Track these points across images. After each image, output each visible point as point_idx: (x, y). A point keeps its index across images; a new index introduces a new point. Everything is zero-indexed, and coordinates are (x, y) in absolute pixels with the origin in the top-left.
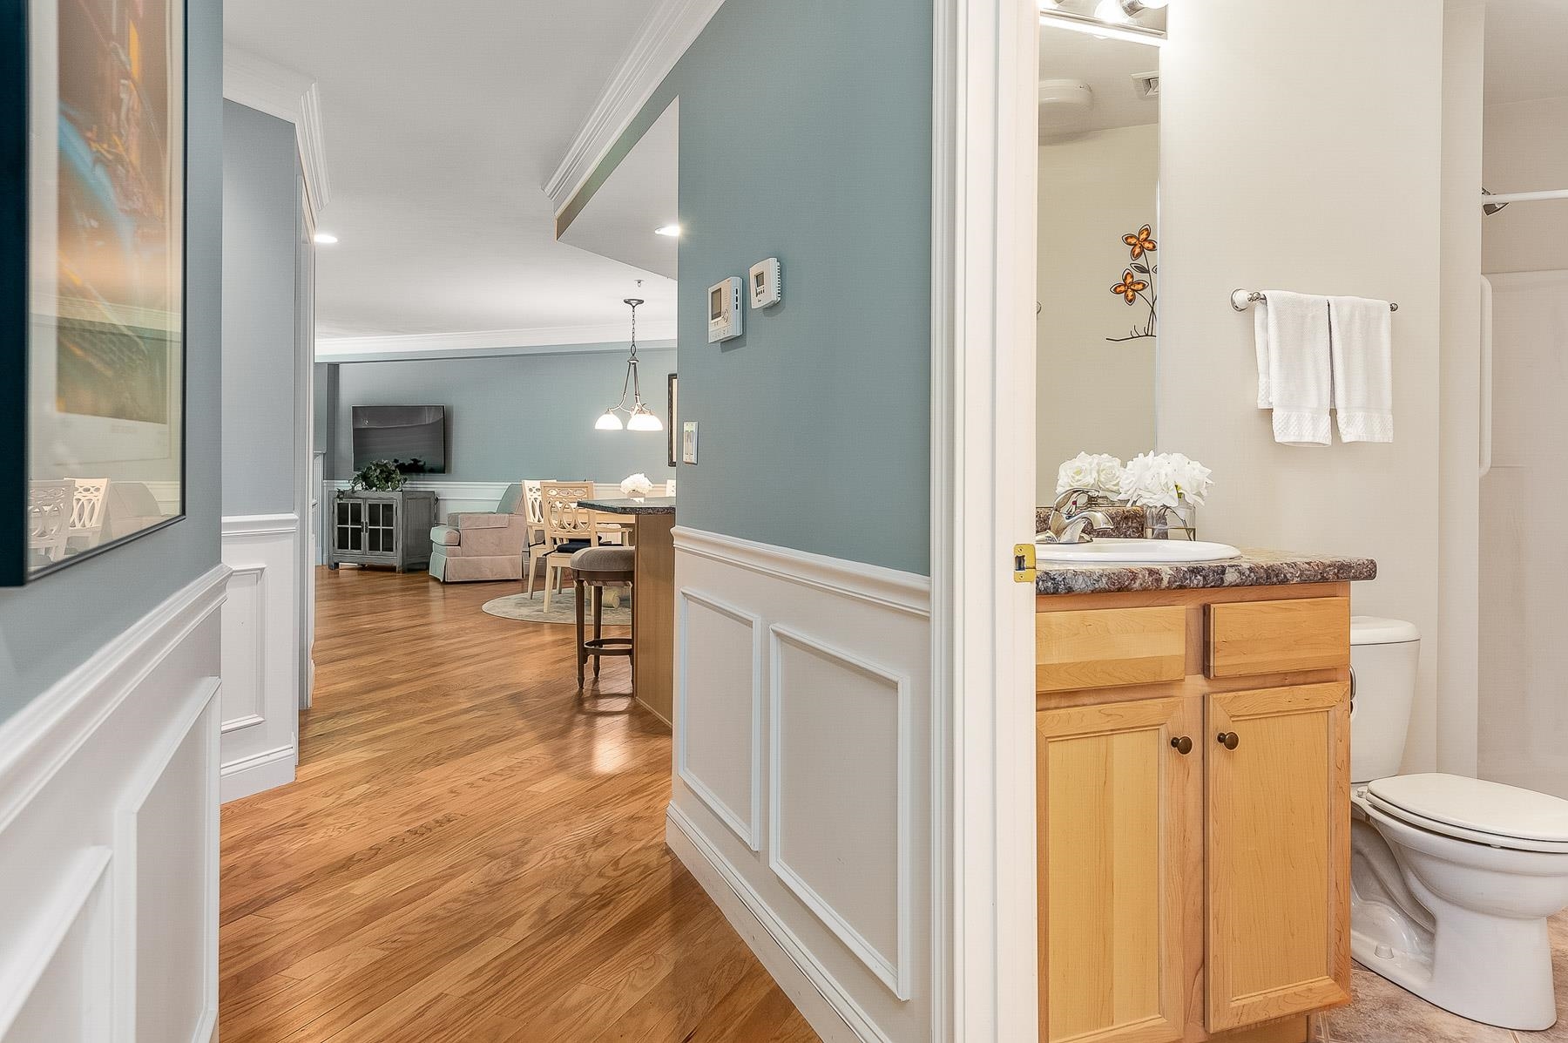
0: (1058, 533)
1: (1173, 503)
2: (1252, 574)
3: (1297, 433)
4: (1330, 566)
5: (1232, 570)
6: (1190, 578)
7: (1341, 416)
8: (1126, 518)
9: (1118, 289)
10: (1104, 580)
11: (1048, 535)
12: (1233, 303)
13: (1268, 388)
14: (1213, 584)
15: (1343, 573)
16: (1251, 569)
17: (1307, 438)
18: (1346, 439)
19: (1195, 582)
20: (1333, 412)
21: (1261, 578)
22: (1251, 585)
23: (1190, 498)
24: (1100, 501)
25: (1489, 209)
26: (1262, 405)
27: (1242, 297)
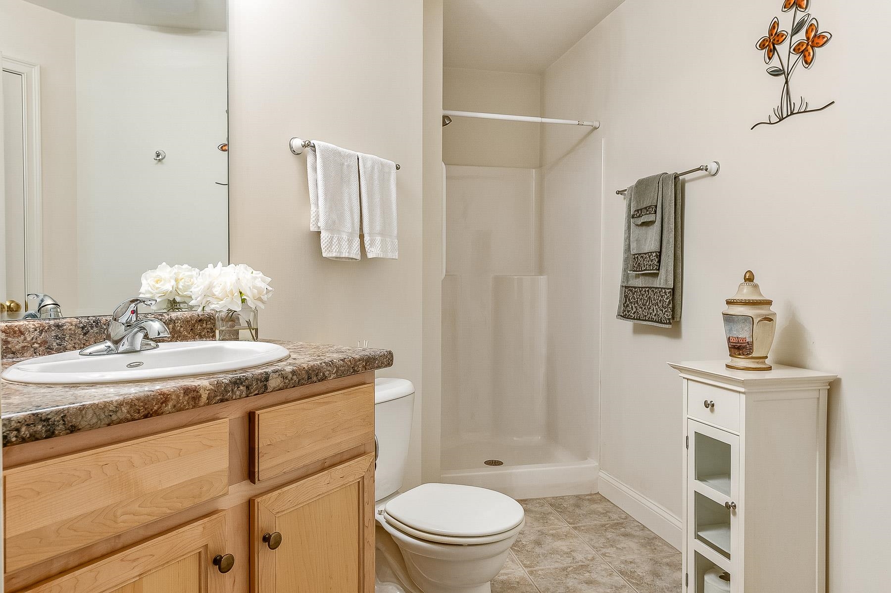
0: (116, 342)
1: (237, 307)
2: (295, 377)
3: (338, 250)
4: (360, 360)
5: (275, 376)
6: (232, 390)
7: (367, 238)
8: (200, 321)
9: (224, 148)
10: (124, 410)
11: (107, 345)
12: (291, 147)
13: (318, 216)
14: (256, 392)
15: (369, 365)
16: (293, 373)
17: (345, 254)
18: (370, 256)
19: (238, 393)
20: (362, 237)
21: (303, 379)
22: (294, 387)
23: (251, 303)
24: (182, 306)
25: (446, 120)
26: (313, 229)
27: (297, 143)
